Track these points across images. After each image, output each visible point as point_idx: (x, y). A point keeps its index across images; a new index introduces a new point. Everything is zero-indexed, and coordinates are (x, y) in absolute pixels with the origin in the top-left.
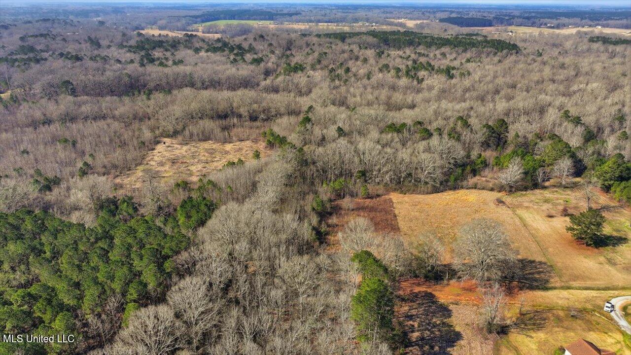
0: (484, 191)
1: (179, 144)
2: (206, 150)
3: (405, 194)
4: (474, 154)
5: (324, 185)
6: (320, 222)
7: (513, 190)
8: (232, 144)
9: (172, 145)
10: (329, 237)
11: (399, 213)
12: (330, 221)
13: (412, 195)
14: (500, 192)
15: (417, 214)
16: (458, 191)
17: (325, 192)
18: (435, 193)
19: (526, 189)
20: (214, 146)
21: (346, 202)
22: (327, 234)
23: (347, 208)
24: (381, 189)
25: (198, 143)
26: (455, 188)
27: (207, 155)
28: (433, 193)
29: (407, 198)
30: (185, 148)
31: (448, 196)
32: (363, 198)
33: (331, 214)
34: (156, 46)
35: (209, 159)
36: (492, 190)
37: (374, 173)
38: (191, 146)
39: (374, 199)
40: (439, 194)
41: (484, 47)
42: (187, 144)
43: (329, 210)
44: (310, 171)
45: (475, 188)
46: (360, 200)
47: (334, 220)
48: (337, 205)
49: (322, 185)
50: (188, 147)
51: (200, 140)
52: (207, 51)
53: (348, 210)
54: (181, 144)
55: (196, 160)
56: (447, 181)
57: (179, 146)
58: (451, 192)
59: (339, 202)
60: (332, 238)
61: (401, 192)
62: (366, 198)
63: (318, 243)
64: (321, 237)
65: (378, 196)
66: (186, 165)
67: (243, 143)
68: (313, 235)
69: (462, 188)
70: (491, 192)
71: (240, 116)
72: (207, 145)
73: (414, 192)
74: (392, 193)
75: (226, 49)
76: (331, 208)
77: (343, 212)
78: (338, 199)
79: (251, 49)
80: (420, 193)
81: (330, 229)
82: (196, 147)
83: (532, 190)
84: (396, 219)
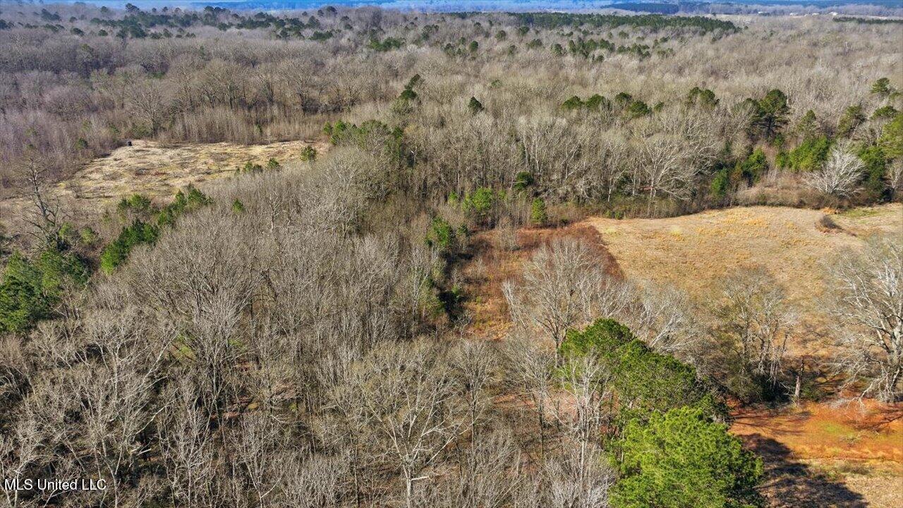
0: (786, 209)
1: (160, 147)
2: (211, 155)
3: (620, 218)
4: (739, 149)
5: (451, 201)
6: (447, 272)
7: (846, 204)
8: (266, 146)
9: (147, 149)
10: (471, 305)
11: (620, 252)
12: (469, 271)
13: (636, 220)
14: (819, 209)
15: (660, 254)
16: (729, 211)
17: (453, 213)
18: (683, 214)
19: (869, 202)
20: (229, 150)
21: (500, 235)
22: (466, 298)
23: (502, 245)
24: (570, 210)
25: (198, 146)
26: (722, 204)
27: (211, 161)
28: (679, 216)
29: (626, 225)
30: (170, 153)
31: (711, 220)
32: (537, 227)
33: (469, 257)
34: (156, 22)
35: (214, 168)
36: (800, 205)
37: (555, 177)
38: (184, 149)
39: (559, 229)
40: (693, 216)
41: (685, 25)
42: (176, 147)
43: (464, 251)
44: (419, 173)
45: (764, 204)
46: (527, 231)
47: (478, 268)
48: (481, 241)
49: (446, 200)
50: (178, 151)
51: (203, 141)
52: (240, 26)
53: (506, 249)
54: (165, 147)
55: (187, 170)
56: (703, 192)
57: (160, 151)
58: (715, 213)
59: (485, 235)
60: (479, 308)
61: (612, 216)
62: (541, 228)
63: (444, 318)
64: (452, 303)
65: (565, 223)
66: (164, 177)
67: (287, 144)
68: (434, 297)
69: (736, 204)
70: (798, 210)
71: (283, 105)
72: (216, 148)
73: (637, 214)
74: (591, 218)
75: (271, 24)
76: (470, 246)
77: (496, 254)
78: (482, 230)
79: (313, 23)
80: (651, 216)
81: (471, 288)
82: (195, 151)
83: (881, 204)
84: (617, 266)
